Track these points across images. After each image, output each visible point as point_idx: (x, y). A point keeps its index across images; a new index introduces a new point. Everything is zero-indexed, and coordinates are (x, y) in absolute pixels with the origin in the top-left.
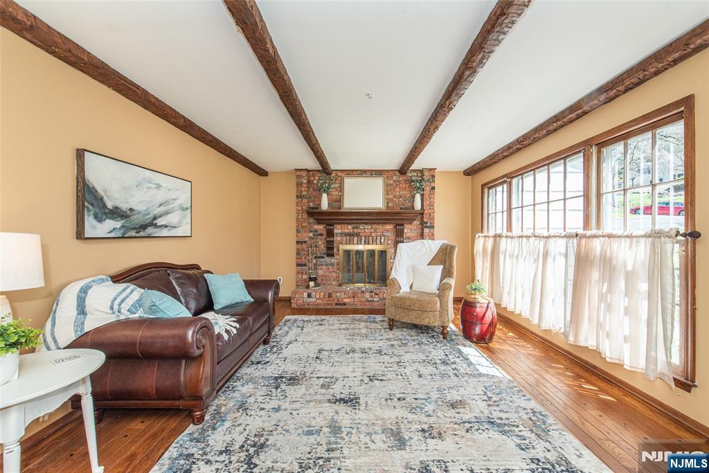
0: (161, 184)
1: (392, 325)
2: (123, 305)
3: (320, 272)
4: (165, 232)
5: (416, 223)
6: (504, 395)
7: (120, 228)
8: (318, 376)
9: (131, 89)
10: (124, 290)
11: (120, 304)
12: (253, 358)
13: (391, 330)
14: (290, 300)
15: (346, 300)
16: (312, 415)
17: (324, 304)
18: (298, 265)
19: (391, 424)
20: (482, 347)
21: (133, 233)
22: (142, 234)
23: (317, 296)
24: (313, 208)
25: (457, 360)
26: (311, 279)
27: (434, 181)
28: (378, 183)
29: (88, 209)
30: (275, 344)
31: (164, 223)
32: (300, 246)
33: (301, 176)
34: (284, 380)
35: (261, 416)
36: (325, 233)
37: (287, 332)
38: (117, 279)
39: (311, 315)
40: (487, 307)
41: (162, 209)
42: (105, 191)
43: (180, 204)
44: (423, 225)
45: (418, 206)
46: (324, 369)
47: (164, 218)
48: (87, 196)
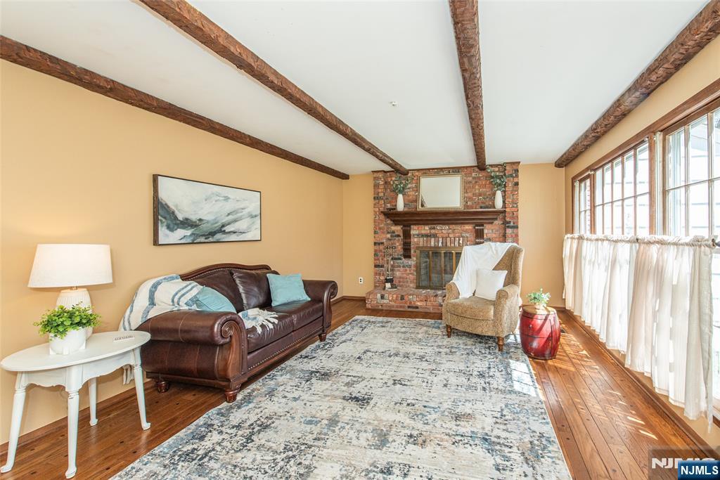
0: (229, 196)
1: (450, 331)
2: (182, 299)
3: (398, 274)
4: (233, 237)
5: (498, 222)
6: (520, 416)
7: (191, 235)
8: (349, 374)
9: (197, 121)
10: (186, 287)
11: (180, 298)
12: (303, 353)
13: (449, 336)
14: (365, 300)
15: (419, 304)
16: (321, 408)
17: (397, 307)
18: (376, 266)
19: (385, 426)
20: (537, 363)
21: (203, 239)
22: (211, 239)
23: (390, 298)
24: (390, 209)
25: (498, 374)
26: (387, 281)
27: (517, 176)
28: (456, 182)
29: (161, 220)
30: (330, 341)
31: (232, 229)
32: (377, 247)
33: (378, 177)
34: (318, 374)
35: (280, 403)
36: (402, 235)
37: (348, 332)
38: (185, 277)
39: (380, 316)
40: (546, 319)
41: (231, 217)
42: (176, 206)
43: (249, 213)
44: (506, 224)
45: (499, 203)
46: (358, 369)
47: (232, 225)
48: (160, 211)
